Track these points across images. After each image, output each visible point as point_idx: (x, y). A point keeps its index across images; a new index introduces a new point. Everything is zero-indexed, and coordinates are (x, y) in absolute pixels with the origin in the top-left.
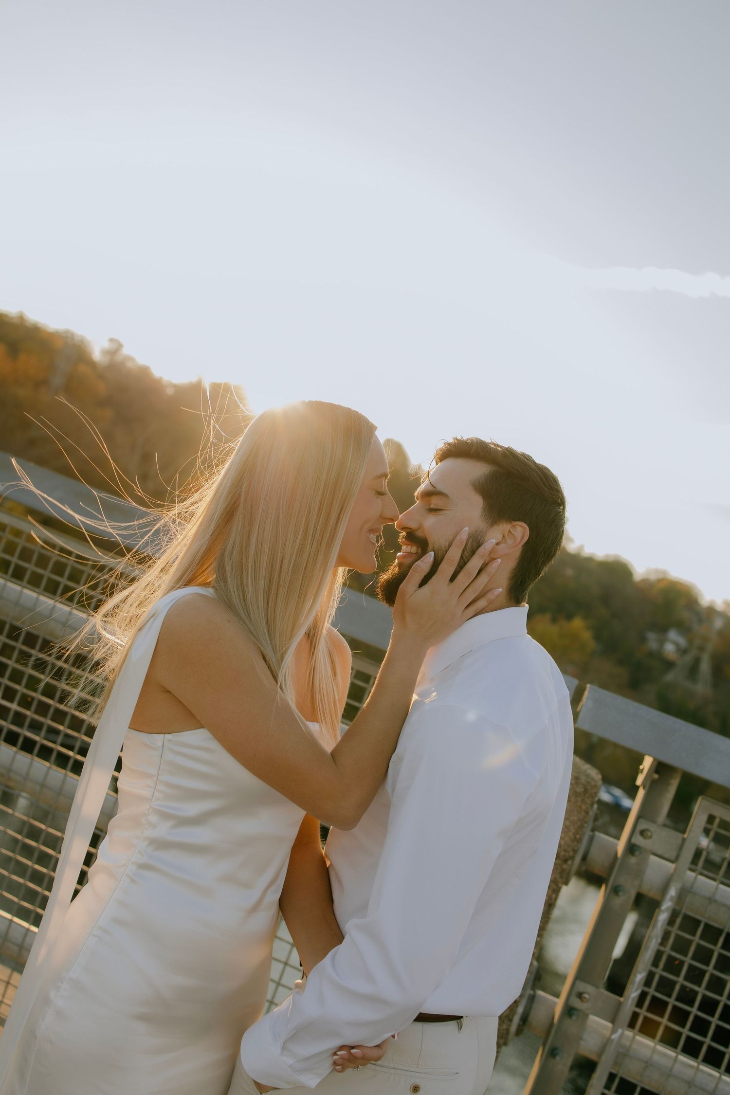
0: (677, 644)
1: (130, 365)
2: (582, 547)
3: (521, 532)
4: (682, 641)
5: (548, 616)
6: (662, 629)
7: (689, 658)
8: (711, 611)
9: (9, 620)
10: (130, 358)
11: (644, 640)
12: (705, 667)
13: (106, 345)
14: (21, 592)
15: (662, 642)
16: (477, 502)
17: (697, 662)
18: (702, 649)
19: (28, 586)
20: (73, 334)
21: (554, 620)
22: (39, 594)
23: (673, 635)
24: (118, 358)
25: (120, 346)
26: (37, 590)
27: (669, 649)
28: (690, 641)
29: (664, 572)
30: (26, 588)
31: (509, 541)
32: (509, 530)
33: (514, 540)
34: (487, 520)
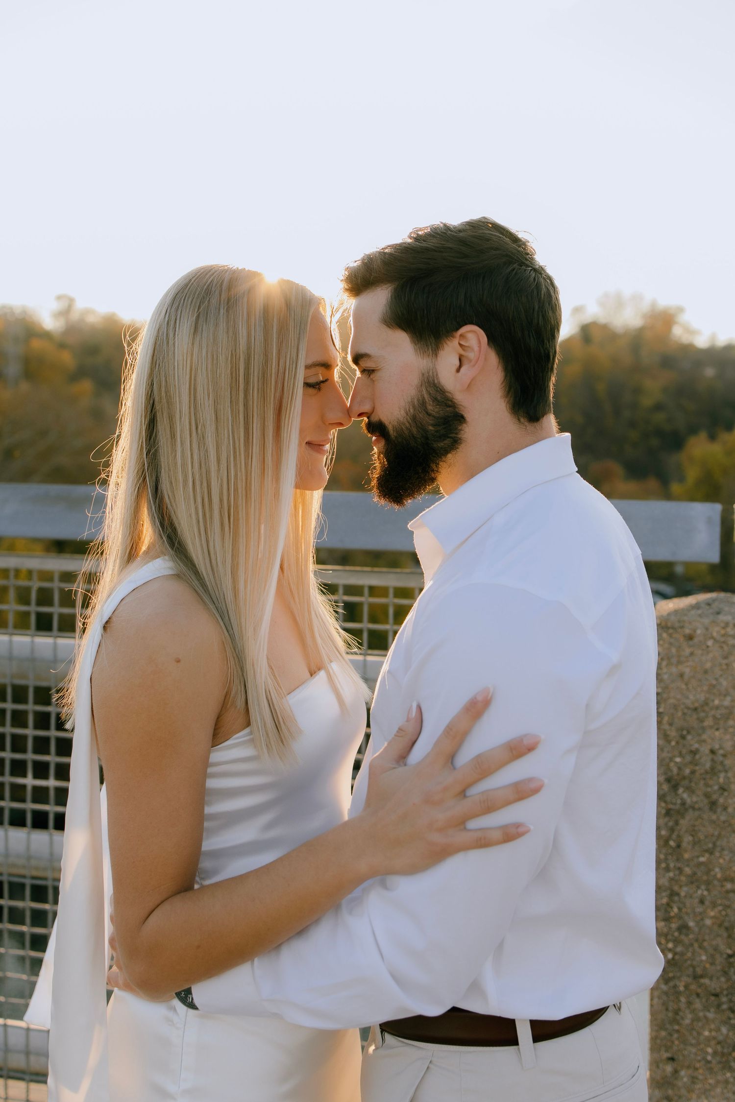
1: (91, 319)
2: (713, 336)
3: (473, 338)
5: (703, 435)
9: (7, 681)
10: (88, 311)
13: (55, 306)
14: (11, 642)
16: (402, 339)
19: (16, 632)
20: (11, 308)
21: (712, 437)
22: (33, 636)
24: (75, 316)
25: (71, 301)
26: (28, 632)
30: (15, 634)
31: (471, 355)
32: (460, 344)
33: (473, 350)
34: (425, 352)
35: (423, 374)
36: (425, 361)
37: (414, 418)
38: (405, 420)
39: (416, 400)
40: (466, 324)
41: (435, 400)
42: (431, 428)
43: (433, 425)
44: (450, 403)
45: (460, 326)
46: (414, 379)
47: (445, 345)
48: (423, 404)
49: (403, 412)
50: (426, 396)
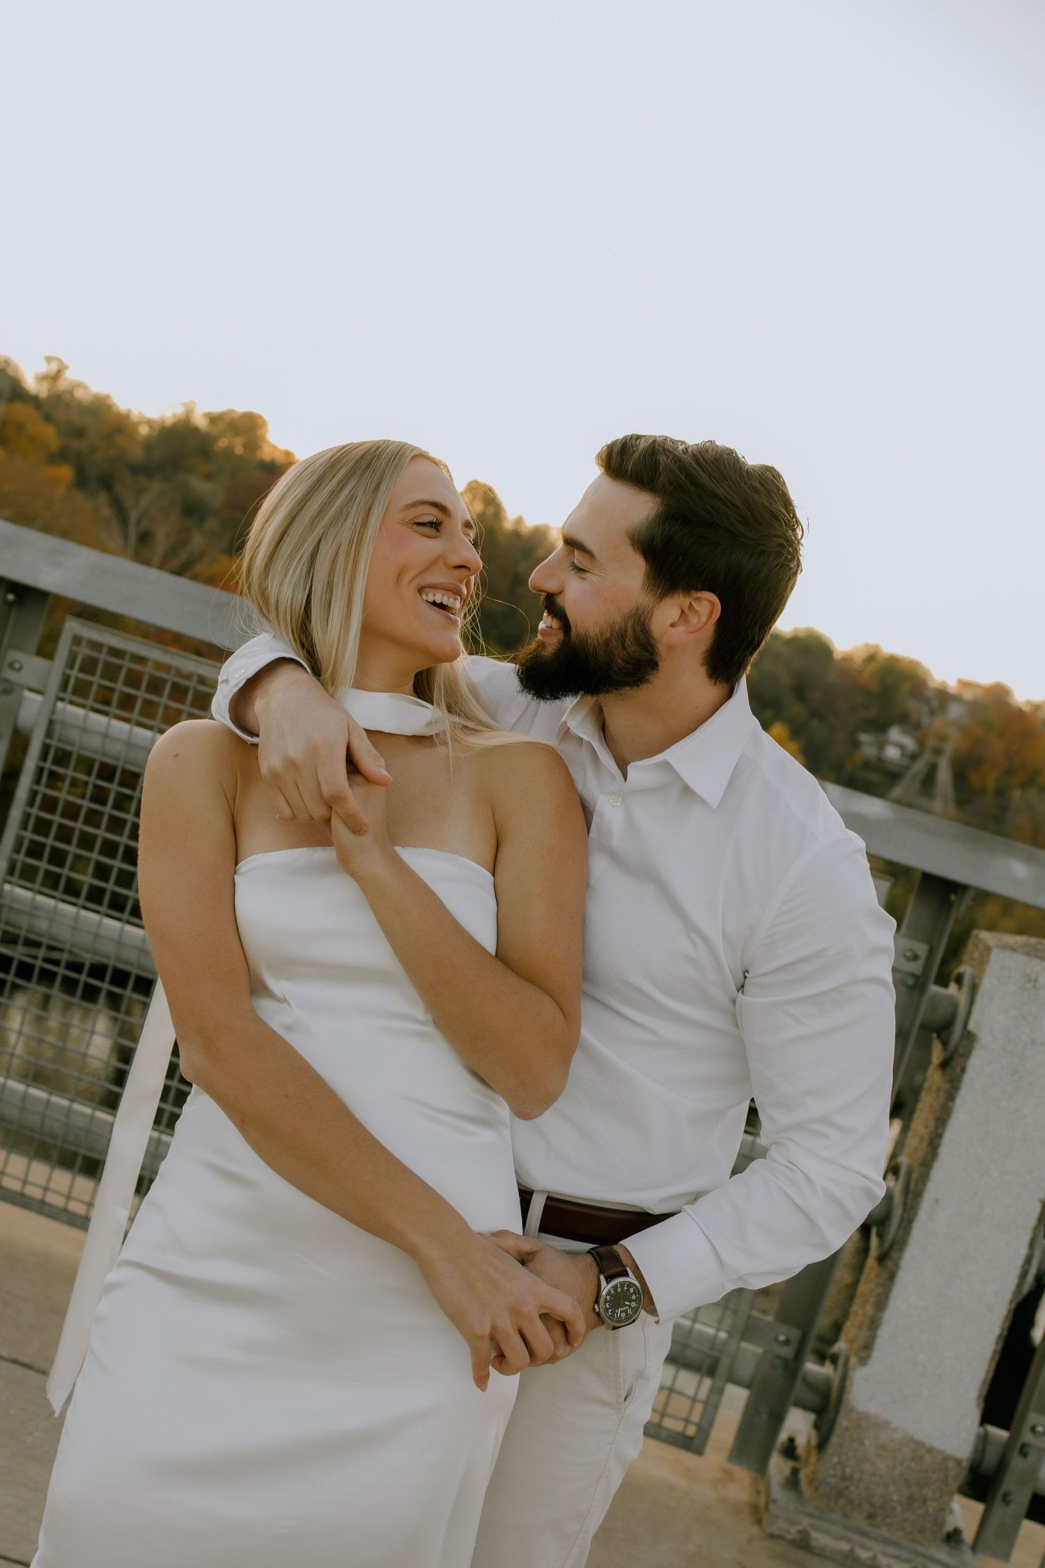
0: (902, 747)
1: (79, 394)
3: (707, 606)
4: (909, 743)
6: (880, 727)
7: (919, 766)
8: (944, 697)
10: (79, 385)
11: (856, 744)
12: (944, 775)
15: (881, 746)
17: (932, 770)
18: (938, 751)
23: (895, 734)
24: (62, 385)
27: (892, 753)
28: (921, 743)
29: (877, 647)
31: (694, 620)
32: (690, 604)
33: (699, 617)
34: (653, 591)
35: (637, 609)
36: (647, 598)
37: (607, 643)
38: (596, 638)
39: (617, 626)
40: (709, 590)
41: (637, 639)
42: (620, 661)
43: (623, 660)
44: (650, 648)
45: (703, 589)
46: (627, 607)
47: (676, 596)
48: (622, 636)
49: (597, 630)
50: (629, 629)
